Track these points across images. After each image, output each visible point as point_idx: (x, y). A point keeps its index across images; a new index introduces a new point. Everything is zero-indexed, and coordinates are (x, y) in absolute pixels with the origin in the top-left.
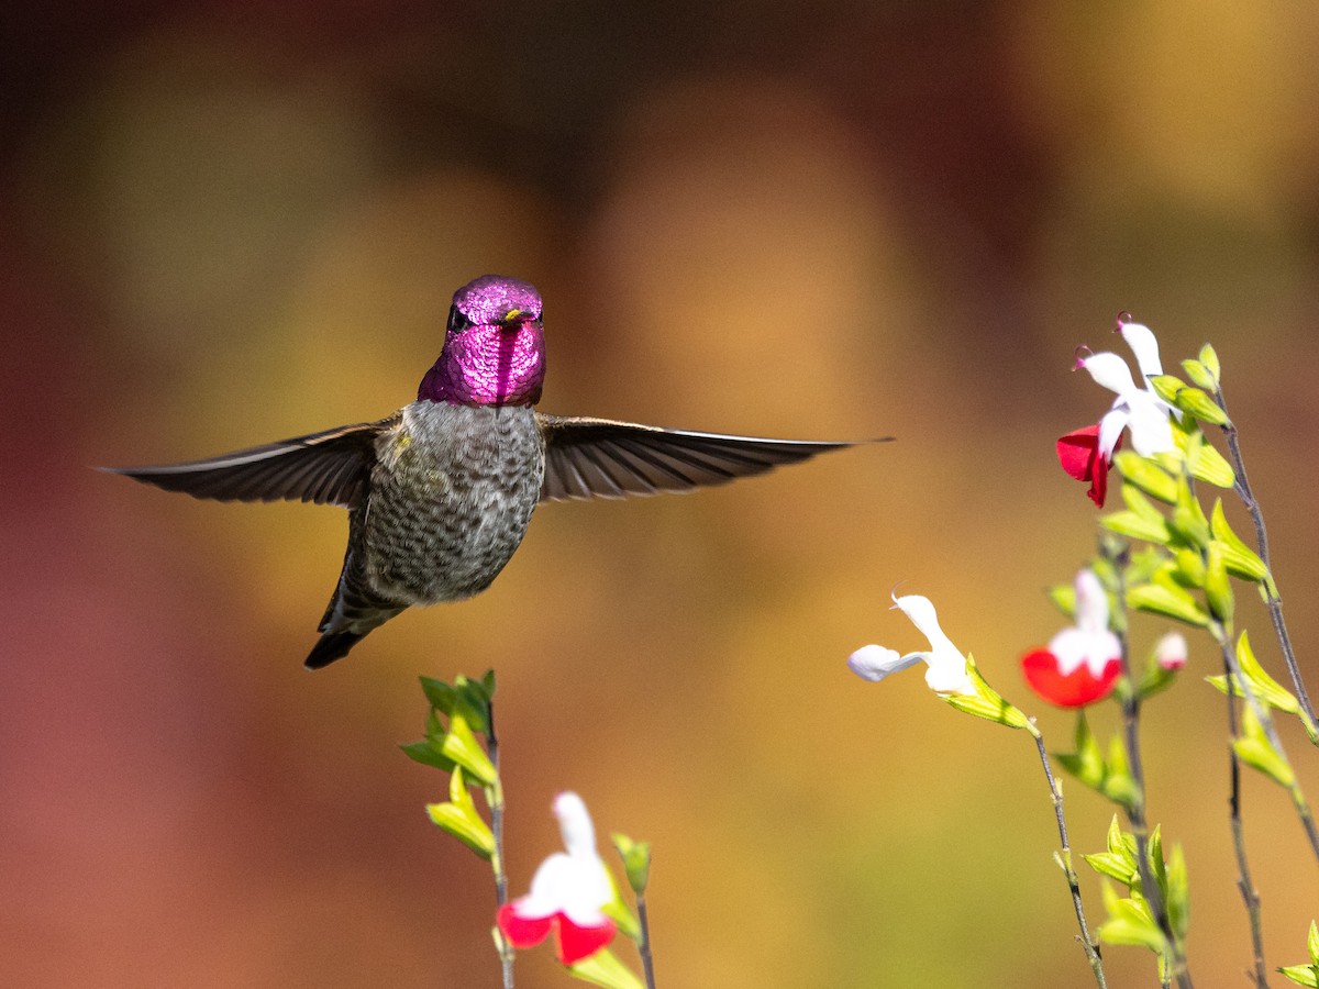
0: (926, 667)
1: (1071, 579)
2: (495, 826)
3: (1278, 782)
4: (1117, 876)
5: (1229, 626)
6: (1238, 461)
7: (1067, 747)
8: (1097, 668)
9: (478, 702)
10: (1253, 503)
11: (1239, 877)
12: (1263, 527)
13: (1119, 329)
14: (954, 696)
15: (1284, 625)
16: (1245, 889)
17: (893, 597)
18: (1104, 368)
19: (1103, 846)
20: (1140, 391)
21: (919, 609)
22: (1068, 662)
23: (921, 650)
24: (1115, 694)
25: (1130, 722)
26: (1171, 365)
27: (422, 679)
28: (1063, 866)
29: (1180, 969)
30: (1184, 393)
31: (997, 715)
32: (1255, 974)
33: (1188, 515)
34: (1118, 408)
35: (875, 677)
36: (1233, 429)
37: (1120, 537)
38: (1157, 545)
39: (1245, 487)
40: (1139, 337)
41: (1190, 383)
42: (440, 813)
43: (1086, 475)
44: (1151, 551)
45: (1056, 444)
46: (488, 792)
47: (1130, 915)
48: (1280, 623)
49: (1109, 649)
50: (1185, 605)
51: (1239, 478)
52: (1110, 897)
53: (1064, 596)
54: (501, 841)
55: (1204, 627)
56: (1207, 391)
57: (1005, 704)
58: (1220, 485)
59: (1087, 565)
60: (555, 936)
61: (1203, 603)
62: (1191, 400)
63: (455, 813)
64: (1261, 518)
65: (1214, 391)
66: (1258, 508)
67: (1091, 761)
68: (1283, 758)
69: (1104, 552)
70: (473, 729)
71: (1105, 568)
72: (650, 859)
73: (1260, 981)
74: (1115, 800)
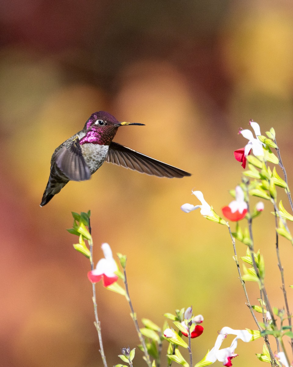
0: (200, 209)
1: (234, 188)
2: (91, 250)
3: (288, 239)
4: (249, 262)
5: (276, 200)
6: (280, 157)
7: (233, 230)
8: (241, 211)
9: (86, 218)
10: (283, 168)
11: (278, 263)
12: (286, 174)
13: (250, 124)
14: (208, 217)
15: (291, 199)
16: (280, 266)
17: (192, 191)
18: (246, 133)
19: (245, 255)
20: (255, 139)
21: (199, 194)
22: (233, 210)
23: (200, 205)
24: (246, 217)
25: (250, 225)
26: (263, 133)
27: (72, 212)
28: (235, 260)
29: (263, 287)
30: (266, 140)
31: (219, 221)
32: (282, 288)
33: (267, 172)
34: (250, 143)
35: (188, 212)
36: (278, 149)
37: (247, 177)
38: (257, 179)
39: (281, 164)
40: (255, 125)
41: (268, 138)
42: (76, 246)
43: (241, 161)
44: (256, 181)
45: (234, 152)
46: (89, 241)
47: (251, 273)
48: (290, 198)
49: (245, 206)
50: (264, 194)
51: (280, 161)
52: (245, 269)
53: (233, 192)
54: (92, 254)
55: (269, 200)
56: (272, 140)
57: (220, 219)
58: (275, 163)
59: (239, 185)
61: (269, 194)
62: (268, 142)
63: (80, 247)
64: (285, 172)
65: (274, 140)
66: (285, 169)
67: (240, 235)
68: (289, 233)
69: (243, 181)
70: (85, 225)
71: (243, 185)
72: (127, 260)
73: (284, 290)
74: (246, 244)
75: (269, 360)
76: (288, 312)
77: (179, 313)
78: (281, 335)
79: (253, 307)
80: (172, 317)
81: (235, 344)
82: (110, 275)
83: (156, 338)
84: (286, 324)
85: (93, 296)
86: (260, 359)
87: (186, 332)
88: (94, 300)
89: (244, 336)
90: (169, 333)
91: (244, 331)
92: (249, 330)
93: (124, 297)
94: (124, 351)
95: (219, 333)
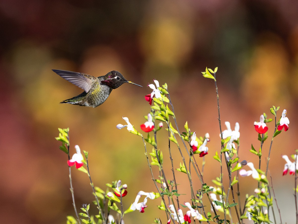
0: (127, 127)
1: (147, 115)
3: (175, 143)
4: (153, 156)
5: (169, 122)
6: (170, 99)
7: (147, 138)
8: (151, 127)
10: (172, 105)
11: (170, 156)
12: (173, 108)
13: (154, 81)
14: (131, 131)
16: (171, 158)
17: (123, 117)
18: (152, 86)
19: (152, 152)
20: (156, 89)
21: (126, 119)
22: (147, 126)
23: (126, 125)
24: (153, 131)
25: (155, 135)
26: (161, 86)
28: (146, 155)
29: (162, 169)
30: (162, 90)
31: (137, 134)
32: (172, 170)
33: (163, 106)
34: (154, 92)
35: (120, 129)
36: (169, 95)
37: (154, 109)
39: (171, 103)
40: (156, 82)
41: (163, 88)
43: (149, 101)
44: (158, 111)
45: (145, 96)
47: (155, 161)
48: (176, 121)
49: (153, 124)
50: (162, 119)
51: (170, 101)
52: (152, 159)
53: (146, 117)
55: (165, 122)
56: (166, 89)
57: (138, 132)
58: (167, 102)
59: (149, 113)
60: (75, 165)
61: (165, 118)
67: (150, 140)
68: (176, 140)
69: (152, 111)
71: (152, 113)
72: (88, 154)
73: (173, 171)
74: (153, 145)
75: (164, 209)
76: (175, 183)
77: (114, 183)
78: (172, 195)
79: (156, 180)
80: (110, 186)
81: (146, 201)
82: (79, 162)
83: (102, 197)
84: (174, 189)
85: (69, 174)
86: (160, 208)
87: (119, 193)
88: (70, 176)
89: (151, 196)
90: (110, 194)
91: (151, 193)
92: (154, 193)
93: (87, 174)
94: (84, 206)
95: (137, 194)
